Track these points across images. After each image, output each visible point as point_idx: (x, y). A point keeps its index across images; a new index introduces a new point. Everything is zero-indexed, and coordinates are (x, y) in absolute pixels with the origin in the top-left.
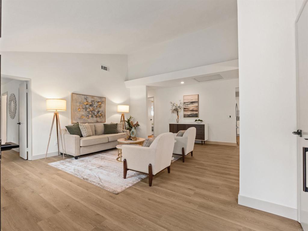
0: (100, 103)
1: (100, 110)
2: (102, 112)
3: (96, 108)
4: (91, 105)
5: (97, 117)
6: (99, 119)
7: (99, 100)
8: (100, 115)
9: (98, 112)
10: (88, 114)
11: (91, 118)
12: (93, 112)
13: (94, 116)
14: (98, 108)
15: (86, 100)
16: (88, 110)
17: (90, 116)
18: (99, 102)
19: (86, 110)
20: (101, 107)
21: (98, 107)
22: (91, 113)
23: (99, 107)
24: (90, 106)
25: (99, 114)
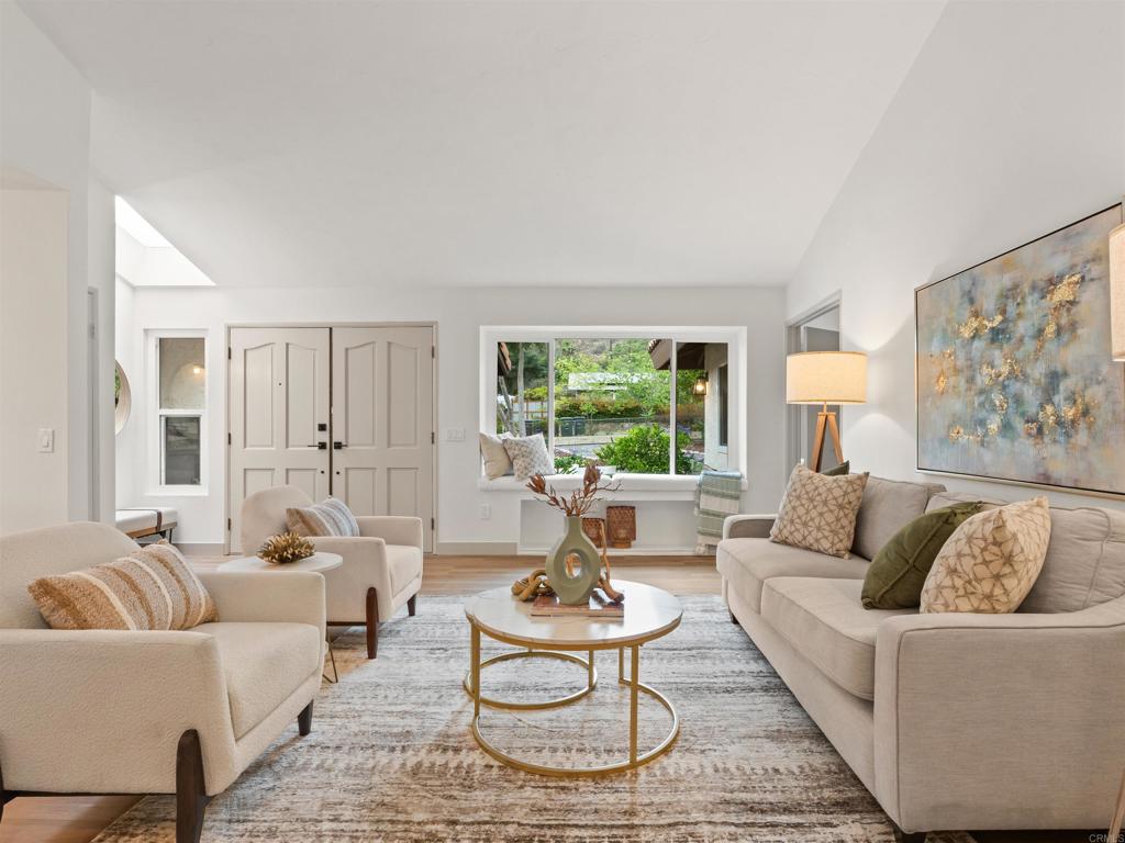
0: (1062, 293)
1: (1070, 355)
2: (1093, 379)
3: (1030, 345)
4: (997, 335)
5: (1040, 431)
6: (1058, 450)
7: (1058, 264)
8: (1069, 413)
9: (1055, 378)
10: (982, 405)
11: (999, 440)
12: (1015, 387)
13: (1020, 425)
14: (1050, 347)
15: (972, 301)
16: (984, 377)
17: (994, 424)
18: (1053, 282)
19: (971, 380)
20: (1073, 326)
21: (1051, 329)
22: (997, 399)
23: (1059, 332)
24: (993, 341)
25: (1056, 399)
